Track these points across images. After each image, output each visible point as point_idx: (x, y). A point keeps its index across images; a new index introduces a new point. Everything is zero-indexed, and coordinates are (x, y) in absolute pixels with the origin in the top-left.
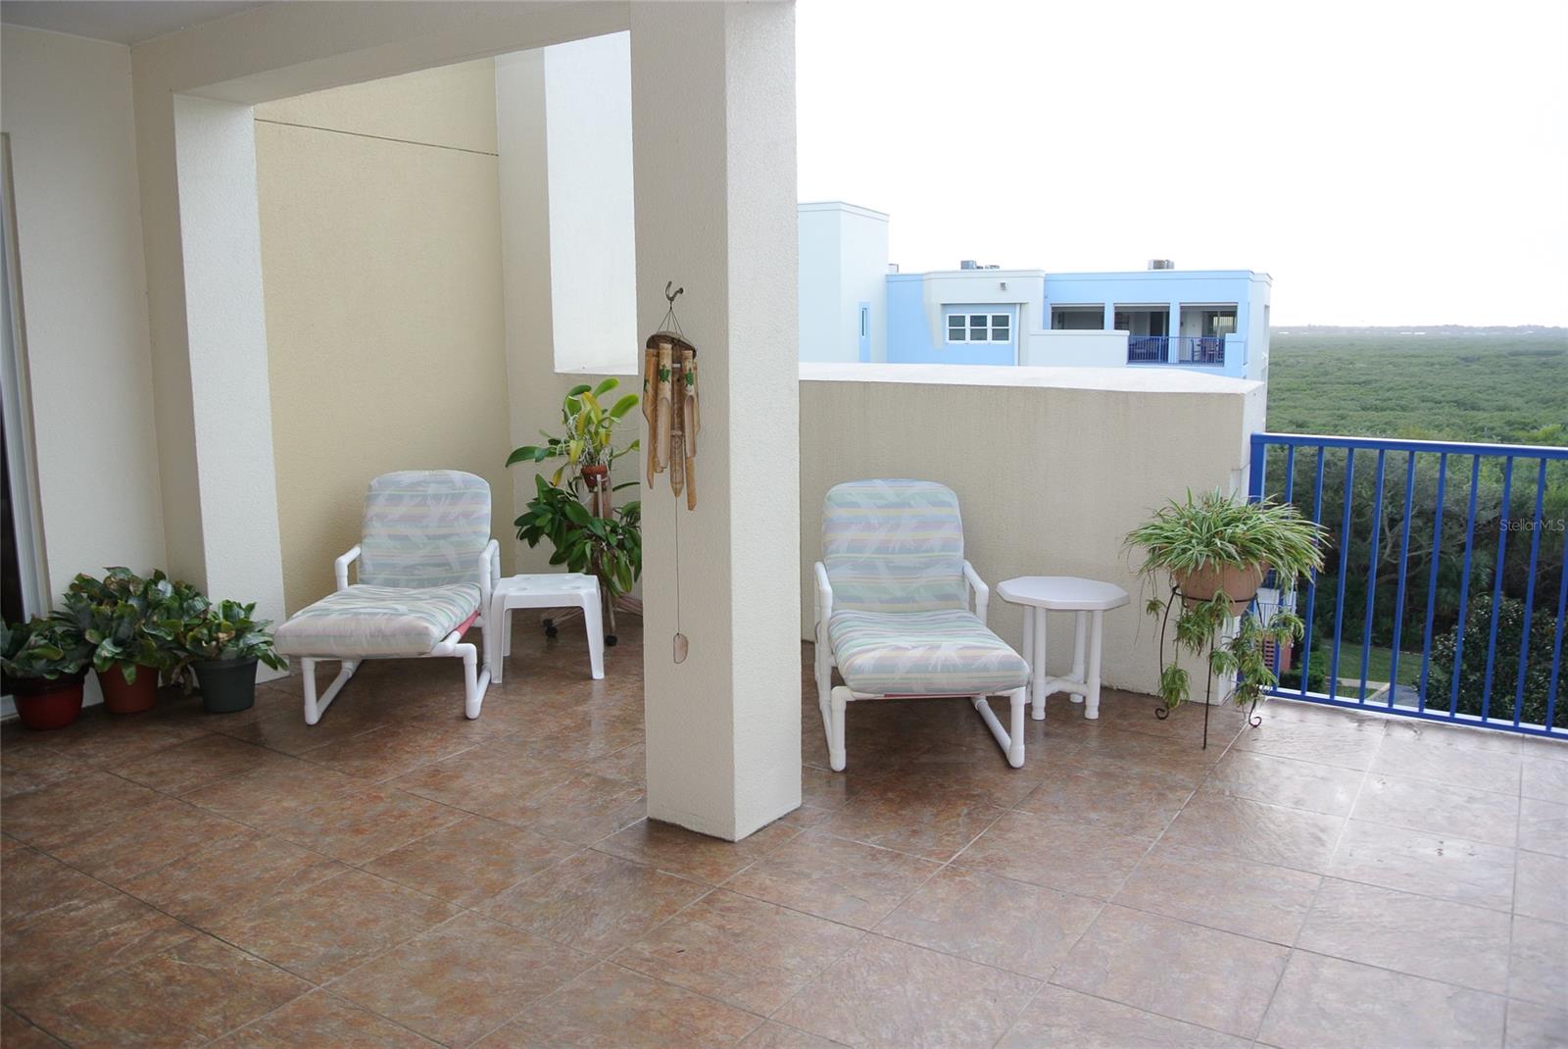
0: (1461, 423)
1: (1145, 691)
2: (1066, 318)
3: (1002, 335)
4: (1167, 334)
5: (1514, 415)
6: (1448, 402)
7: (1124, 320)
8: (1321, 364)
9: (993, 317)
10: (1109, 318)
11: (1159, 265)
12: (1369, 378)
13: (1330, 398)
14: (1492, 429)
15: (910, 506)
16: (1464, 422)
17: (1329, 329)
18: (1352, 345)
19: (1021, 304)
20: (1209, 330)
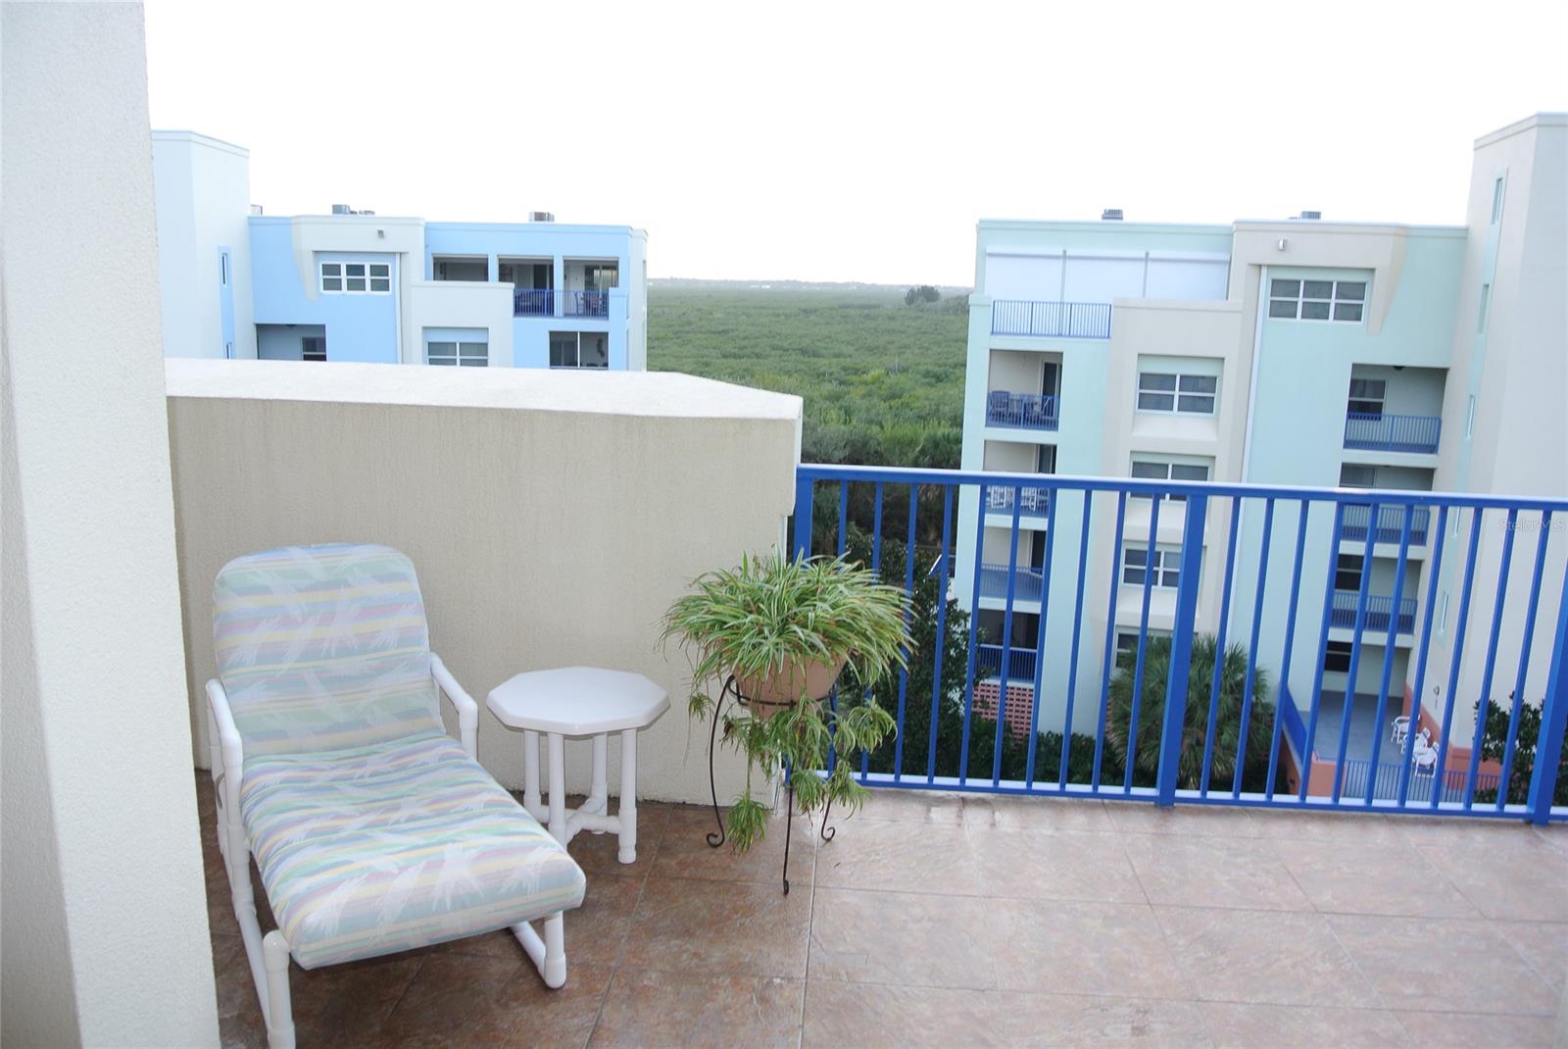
0: (806, 369)
1: (680, 799)
2: (448, 268)
3: (382, 286)
4: (552, 287)
5: (848, 362)
6: (794, 350)
7: (507, 272)
8: (684, 314)
9: (371, 266)
10: (493, 270)
11: (540, 217)
12: (726, 327)
13: (694, 347)
14: (831, 374)
15: (347, 585)
16: (809, 368)
17: (688, 281)
18: (710, 296)
19: (401, 254)
20: (590, 283)
